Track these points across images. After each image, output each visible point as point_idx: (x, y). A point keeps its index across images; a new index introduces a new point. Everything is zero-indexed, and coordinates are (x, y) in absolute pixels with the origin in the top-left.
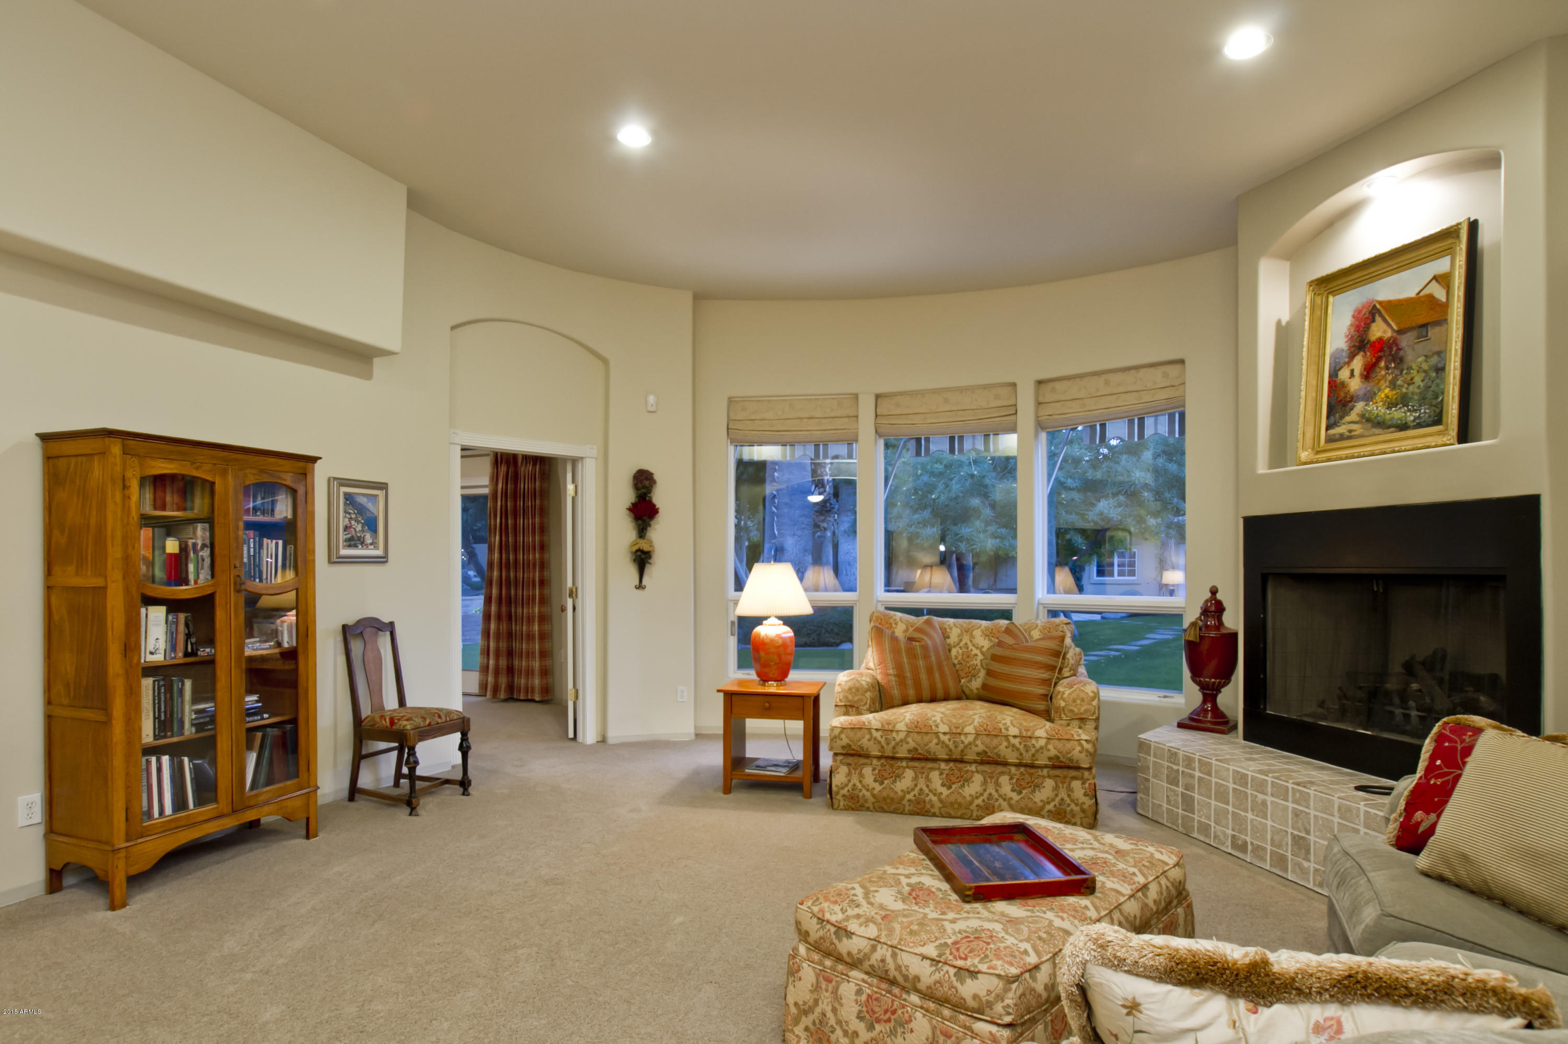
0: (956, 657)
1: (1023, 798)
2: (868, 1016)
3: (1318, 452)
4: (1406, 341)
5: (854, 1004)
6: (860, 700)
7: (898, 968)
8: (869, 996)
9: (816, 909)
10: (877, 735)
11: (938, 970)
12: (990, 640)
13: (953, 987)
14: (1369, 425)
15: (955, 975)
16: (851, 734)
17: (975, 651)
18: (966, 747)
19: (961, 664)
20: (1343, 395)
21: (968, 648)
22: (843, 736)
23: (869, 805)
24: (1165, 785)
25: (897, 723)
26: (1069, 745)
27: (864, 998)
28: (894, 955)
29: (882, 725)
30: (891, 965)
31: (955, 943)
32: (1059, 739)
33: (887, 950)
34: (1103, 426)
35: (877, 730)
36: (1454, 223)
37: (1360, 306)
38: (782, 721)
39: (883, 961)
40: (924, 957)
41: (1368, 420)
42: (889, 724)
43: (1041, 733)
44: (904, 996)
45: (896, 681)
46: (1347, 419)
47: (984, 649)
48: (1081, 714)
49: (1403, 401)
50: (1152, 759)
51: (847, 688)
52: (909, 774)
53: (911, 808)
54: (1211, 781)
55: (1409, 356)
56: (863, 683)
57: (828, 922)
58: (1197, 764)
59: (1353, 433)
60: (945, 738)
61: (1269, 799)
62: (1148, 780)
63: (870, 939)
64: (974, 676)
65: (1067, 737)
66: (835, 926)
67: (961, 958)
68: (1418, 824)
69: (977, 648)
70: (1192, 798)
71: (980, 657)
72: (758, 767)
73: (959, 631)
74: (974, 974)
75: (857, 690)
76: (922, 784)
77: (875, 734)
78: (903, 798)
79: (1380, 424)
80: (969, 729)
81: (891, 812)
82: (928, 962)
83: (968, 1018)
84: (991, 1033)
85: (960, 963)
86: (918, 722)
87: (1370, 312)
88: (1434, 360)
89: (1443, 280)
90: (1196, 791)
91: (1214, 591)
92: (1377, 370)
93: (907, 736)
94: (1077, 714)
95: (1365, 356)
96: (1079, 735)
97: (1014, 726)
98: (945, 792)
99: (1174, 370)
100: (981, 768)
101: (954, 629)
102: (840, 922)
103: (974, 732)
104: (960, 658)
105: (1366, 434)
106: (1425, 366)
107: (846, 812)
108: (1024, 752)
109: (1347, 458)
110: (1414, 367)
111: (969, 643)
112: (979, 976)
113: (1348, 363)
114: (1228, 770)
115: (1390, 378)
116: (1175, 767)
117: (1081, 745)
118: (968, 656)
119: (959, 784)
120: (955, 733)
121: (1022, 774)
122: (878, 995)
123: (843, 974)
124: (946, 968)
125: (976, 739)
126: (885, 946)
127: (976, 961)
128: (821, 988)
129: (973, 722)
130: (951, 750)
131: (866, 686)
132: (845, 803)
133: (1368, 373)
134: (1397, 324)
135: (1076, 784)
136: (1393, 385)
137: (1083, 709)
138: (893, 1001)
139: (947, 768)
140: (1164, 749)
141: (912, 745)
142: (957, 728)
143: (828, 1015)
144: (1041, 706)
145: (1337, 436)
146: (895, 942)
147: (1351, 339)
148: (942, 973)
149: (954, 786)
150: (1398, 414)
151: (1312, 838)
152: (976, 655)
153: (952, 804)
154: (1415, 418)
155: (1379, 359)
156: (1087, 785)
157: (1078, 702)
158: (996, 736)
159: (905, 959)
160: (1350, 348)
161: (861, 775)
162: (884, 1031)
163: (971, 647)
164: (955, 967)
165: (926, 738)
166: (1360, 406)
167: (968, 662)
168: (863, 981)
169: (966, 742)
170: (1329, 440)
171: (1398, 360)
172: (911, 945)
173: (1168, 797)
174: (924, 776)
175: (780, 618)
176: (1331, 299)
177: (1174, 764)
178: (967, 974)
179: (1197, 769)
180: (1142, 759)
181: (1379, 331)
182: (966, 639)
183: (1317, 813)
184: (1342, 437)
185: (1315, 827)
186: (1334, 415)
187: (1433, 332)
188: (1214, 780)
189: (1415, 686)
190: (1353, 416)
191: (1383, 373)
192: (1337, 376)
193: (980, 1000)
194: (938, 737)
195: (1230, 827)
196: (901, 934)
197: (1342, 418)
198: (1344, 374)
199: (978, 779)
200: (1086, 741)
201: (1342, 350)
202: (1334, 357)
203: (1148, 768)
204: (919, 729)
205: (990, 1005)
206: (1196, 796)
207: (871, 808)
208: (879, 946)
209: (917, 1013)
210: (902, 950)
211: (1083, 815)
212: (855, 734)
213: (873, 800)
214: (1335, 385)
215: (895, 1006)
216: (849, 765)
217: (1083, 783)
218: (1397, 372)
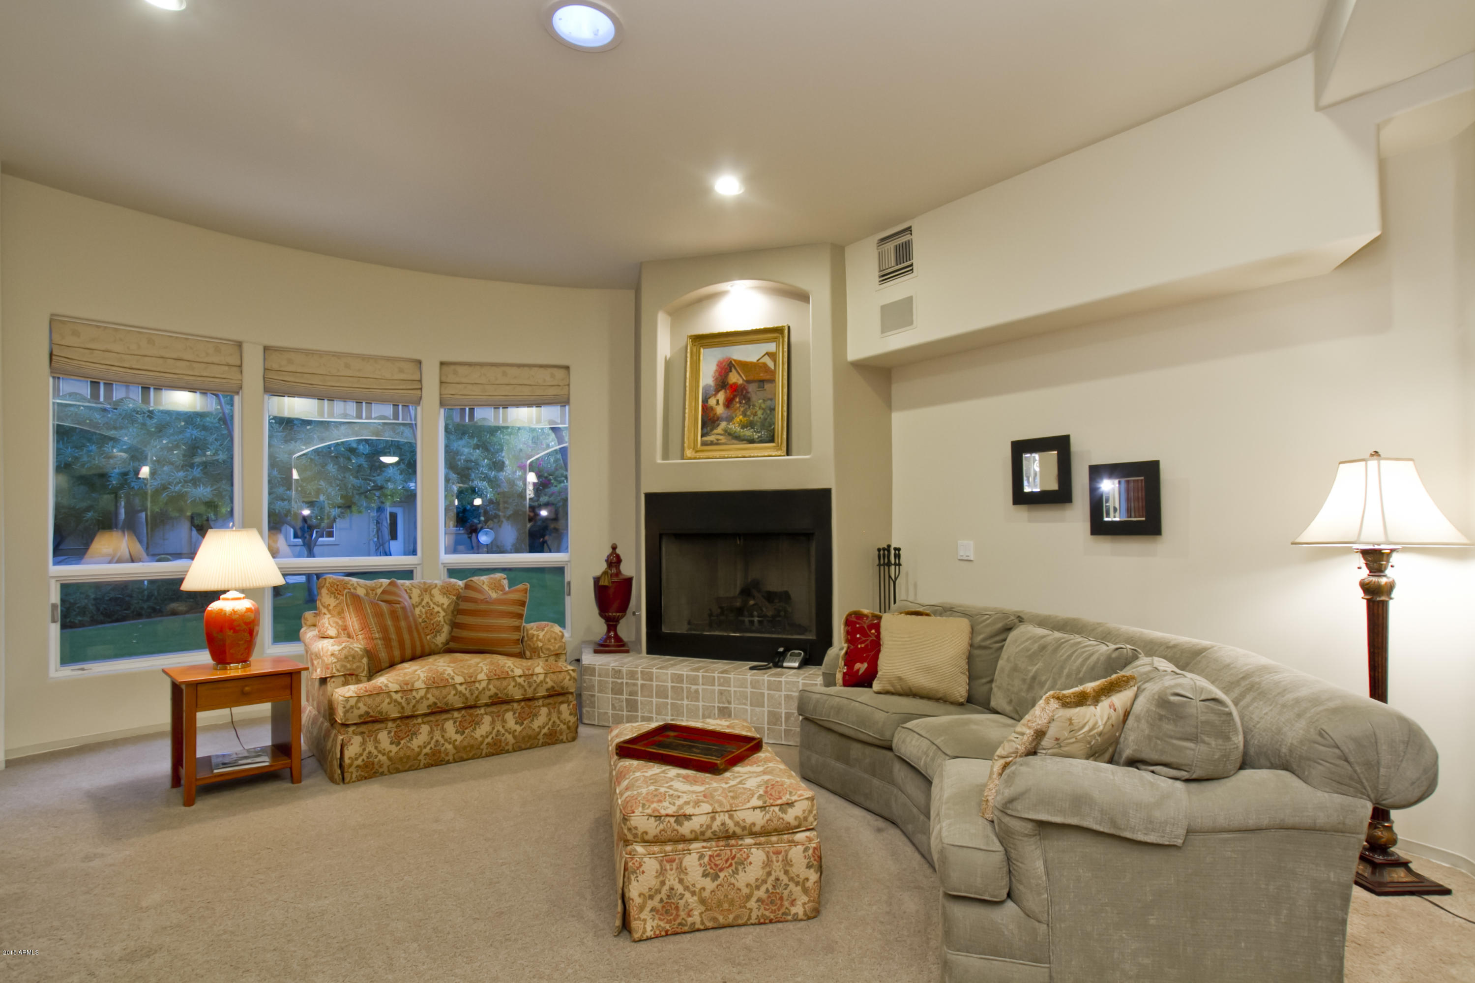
0: (420, 616)
1: (525, 728)
2: (712, 871)
3: (697, 452)
4: (752, 388)
5: (698, 868)
6: (358, 667)
7: (737, 824)
8: (710, 856)
9: (649, 811)
10: (397, 697)
11: (768, 812)
12: (448, 597)
13: (780, 818)
14: (730, 437)
15: (780, 810)
16: (369, 701)
17: (437, 609)
18: (480, 693)
19: (425, 621)
20: (712, 415)
21: (430, 607)
22: (361, 705)
23: (385, 769)
24: (610, 696)
25: (414, 682)
26: (561, 676)
27: (706, 859)
28: (731, 817)
29: (401, 686)
30: (730, 824)
31: (766, 792)
32: (554, 673)
33: (724, 815)
34: (472, 411)
35: (396, 692)
36: (780, 325)
37: (722, 360)
38: (228, 709)
39: (723, 824)
40: (754, 808)
41: (730, 434)
42: (407, 684)
43: (539, 670)
44: (740, 842)
45: (382, 644)
46: (715, 431)
47: (445, 606)
48: (556, 650)
49: (751, 425)
50: (597, 678)
51: (343, 657)
52: (425, 729)
53: (427, 760)
54: (652, 685)
55: (754, 398)
56: (357, 649)
57: (667, 815)
58: (639, 675)
59: (720, 442)
60: (461, 688)
61: (700, 687)
62: (594, 696)
63: (708, 813)
64: (439, 632)
65: (558, 670)
66: (673, 816)
67: (778, 799)
68: (858, 670)
69: (438, 606)
70: (636, 701)
71: (442, 614)
72: (225, 765)
73: (419, 592)
74: (790, 804)
75: (354, 657)
76: (437, 735)
77: (395, 696)
78: (419, 754)
79: (738, 438)
80: (482, 676)
81: (406, 771)
82: (759, 810)
83: (789, 836)
84: (807, 837)
85: (779, 802)
86: (434, 678)
87: (728, 365)
88: (769, 403)
89: (772, 355)
90: (639, 695)
91: (614, 548)
92: (734, 403)
93: (427, 693)
94: (554, 651)
95: (726, 392)
96: (566, 667)
97: (518, 668)
98: (459, 738)
99: (560, 373)
100: (489, 710)
101: (414, 590)
102: (677, 811)
103: (486, 678)
104: (424, 616)
105: (729, 442)
106: (763, 406)
107: (359, 782)
108: (527, 688)
109: (720, 458)
110: (757, 405)
111: (430, 602)
112: (795, 804)
113: (715, 395)
114: (667, 674)
115: (742, 409)
116: (619, 681)
117: (569, 674)
118: (431, 614)
119: (471, 728)
120: (470, 682)
121: (523, 708)
122: (718, 852)
123: (684, 850)
124: (772, 808)
125: (488, 684)
126: (722, 814)
127: (788, 796)
128: (666, 870)
129: (482, 670)
130: (467, 699)
131: (361, 653)
132: (358, 774)
133: (728, 403)
134: (746, 376)
135: (564, 707)
136: (744, 414)
137: (557, 646)
138: (731, 850)
139: (460, 715)
140: (608, 669)
141: (432, 699)
142: (471, 677)
143: (675, 888)
144: (517, 649)
145: (709, 442)
146: (728, 808)
147: (716, 380)
148: (770, 813)
149: (466, 731)
150: (748, 433)
151: (732, 706)
152: (438, 612)
153: (465, 748)
154: (759, 437)
155: (735, 396)
156: (571, 706)
157: (553, 641)
158: (505, 678)
159: (739, 816)
160: (716, 385)
161: (376, 741)
162: (727, 875)
163: (432, 605)
164: (777, 805)
165: (445, 692)
166: (723, 424)
167: (432, 620)
168: (704, 847)
169: (480, 688)
170: (704, 444)
171: (748, 400)
172: (740, 804)
173: (613, 705)
174: (439, 728)
175: (242, 591)
176: (702, 350)
177: (618, 678)
178: (787, 806)
179: (640, 678)
180: (587, 681)
181: (734, 378)
182: (427, 599)
183: (736, 689)
184: (712, 443)
185: (734, 697)
186: (707, 428)
187: (767, 386)
188: (654, 684)
189: (752, 602)
190: (719, 430)
191: (738, 405)
192: (707, 402)
193: (800, 818)
194: (455, 689)
195: (670, 714)
196: (729, 802)
197: (712, 430)
198: (712, 402)
199: (487, 719)
200: (572, 670)
201: (710, 386)
202: (706, 389)
203: (593, 686)
204: (437, 683)
205: (805, 819)
206: (639, 698)
207: (386, 772)
208: (717, 815)
209: (752, 850)
210: (735, 811)
211: (568, 731)
212: (374, 700)
213: (390, 763)
214: (706, 409)
215: (734, 853)
216: (362, 733)
217: (569, 705)
218: (746, 406)
